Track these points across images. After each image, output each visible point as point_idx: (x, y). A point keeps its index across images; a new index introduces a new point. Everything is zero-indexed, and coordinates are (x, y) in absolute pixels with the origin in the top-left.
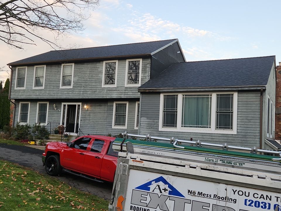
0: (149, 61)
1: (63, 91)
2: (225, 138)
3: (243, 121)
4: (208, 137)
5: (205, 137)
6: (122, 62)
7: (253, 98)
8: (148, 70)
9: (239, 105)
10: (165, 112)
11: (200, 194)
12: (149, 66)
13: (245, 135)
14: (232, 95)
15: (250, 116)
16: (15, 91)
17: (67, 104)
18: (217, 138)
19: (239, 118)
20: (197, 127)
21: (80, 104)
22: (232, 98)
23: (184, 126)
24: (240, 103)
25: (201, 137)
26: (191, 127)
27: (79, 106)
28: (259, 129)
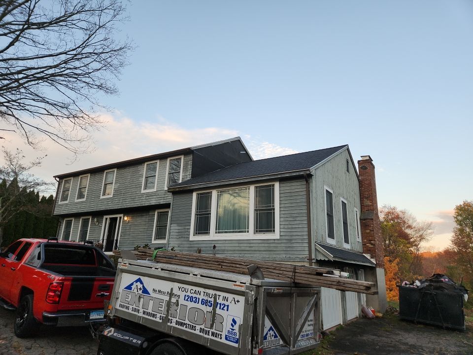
0: (191, 157)
1: (103, 201)
2: (266, 245)
3: (287, 219)
4: (245, 245)
5: (241, 245)
6: (163, 162)
7: (297, 187)
8: (190, 167)
9: (282, 199)
10: (198, 215)
11: (160, 291)
12: (190, 163)
13: (291, 240)
14: (273, 185)
15: (295, 212)
16: (60, 205)
17: (108, 217)
18: (257, 245)
19: (282, 216)
20: (233, 232)
21: (122, 215)
22: (273, 189)
23: (219, 232)
24: (282, 195)
25: (237, 245)
26: (226, 232)
27: (121, 218)
28: (306, 229)
